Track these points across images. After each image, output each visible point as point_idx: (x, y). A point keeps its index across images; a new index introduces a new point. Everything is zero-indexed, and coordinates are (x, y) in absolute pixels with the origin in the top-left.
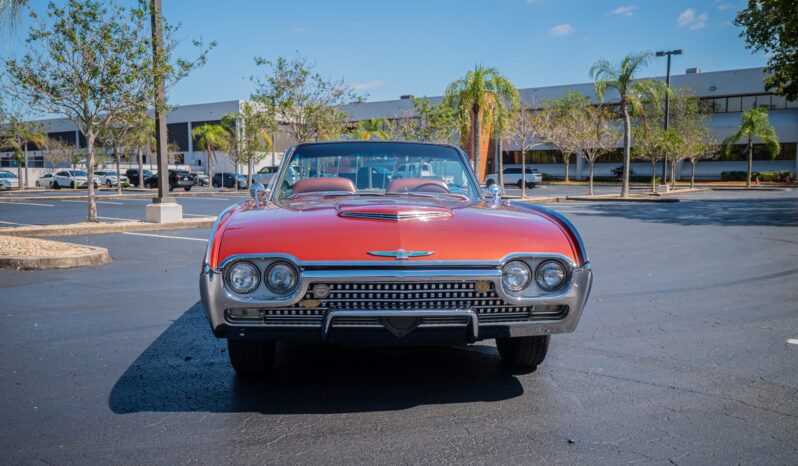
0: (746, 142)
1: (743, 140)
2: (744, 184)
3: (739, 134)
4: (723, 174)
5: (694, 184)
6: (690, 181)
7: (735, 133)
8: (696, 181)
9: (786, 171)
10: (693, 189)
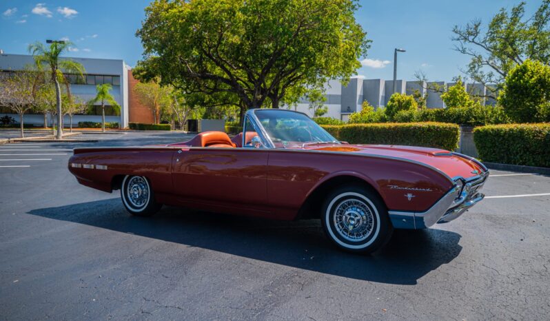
0: (101, 104)
1: (99, 103)
2: (100, 130)
3: (96, 99)
4: (80, 123)
5: (72, 130)
6: (69, 128)
7: (94, 98)
8: (73, 128)
9: (117, 122)
10: (72, 133)
